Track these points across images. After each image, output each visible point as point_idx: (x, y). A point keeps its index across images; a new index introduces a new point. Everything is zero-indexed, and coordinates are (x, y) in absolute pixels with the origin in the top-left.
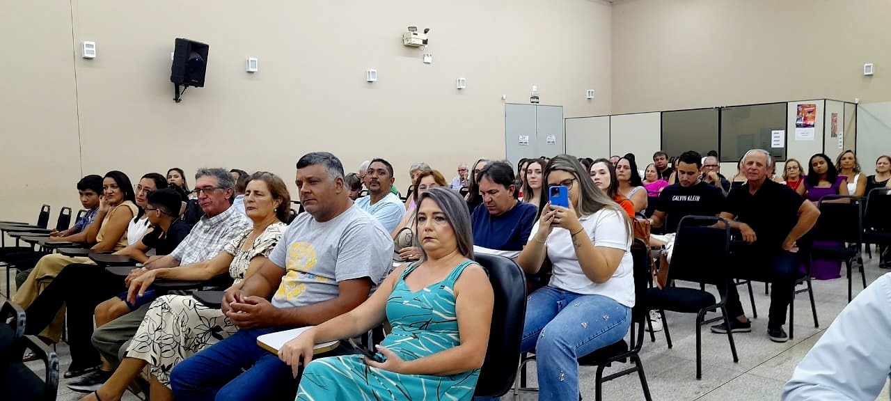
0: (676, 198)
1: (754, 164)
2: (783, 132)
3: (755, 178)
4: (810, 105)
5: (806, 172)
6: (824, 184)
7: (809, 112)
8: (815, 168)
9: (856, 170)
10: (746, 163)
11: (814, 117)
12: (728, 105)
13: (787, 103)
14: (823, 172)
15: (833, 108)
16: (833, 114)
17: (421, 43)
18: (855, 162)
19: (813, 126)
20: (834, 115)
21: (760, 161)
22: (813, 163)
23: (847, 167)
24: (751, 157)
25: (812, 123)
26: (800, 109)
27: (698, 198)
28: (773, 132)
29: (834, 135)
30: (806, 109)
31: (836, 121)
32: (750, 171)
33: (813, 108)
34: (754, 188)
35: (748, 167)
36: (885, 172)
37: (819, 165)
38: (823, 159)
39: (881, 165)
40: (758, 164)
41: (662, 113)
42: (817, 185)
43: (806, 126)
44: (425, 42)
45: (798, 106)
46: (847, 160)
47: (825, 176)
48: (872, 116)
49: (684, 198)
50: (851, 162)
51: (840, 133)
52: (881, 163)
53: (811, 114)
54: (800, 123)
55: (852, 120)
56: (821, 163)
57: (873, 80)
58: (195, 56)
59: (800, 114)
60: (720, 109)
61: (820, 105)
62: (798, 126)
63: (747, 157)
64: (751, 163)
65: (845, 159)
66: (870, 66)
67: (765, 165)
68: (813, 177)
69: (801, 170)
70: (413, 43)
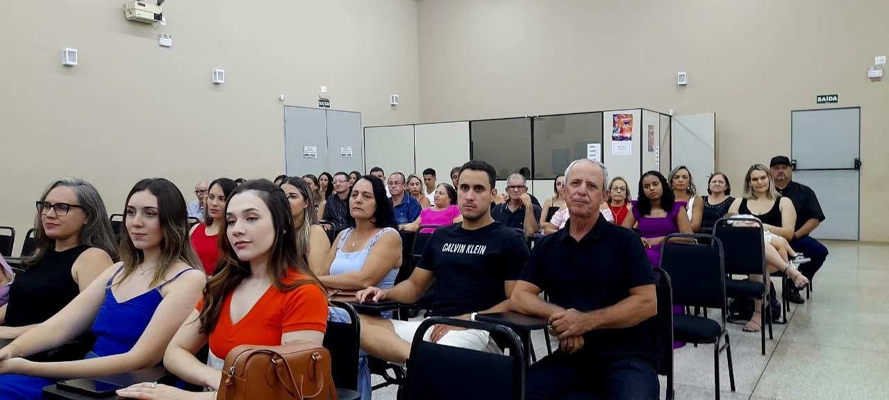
0: (448, 248)
1: (584, 185)
2: (599, 145)
3: (584, 210)
4: (626, 115)
5: (634, 196)
6: (658, 213)
7: (626, 123)
8: (646, 191)
9: (690, 193)
10: (569, 182)
11: (631, 129)
12: (541, 115)
13: (602, 112)
14: (657, 197)
15: (650, 119)
16: (649, 126)
17: (152, 18)
18: (690, 183)
19: (631, 139)
20: (651, 127)
21: (593, 180)
22: (644, 183)
23: (681, 188)
24: (579, 171)
25: (629, 136)
26: (616, 119)
27: (482, 250)
28: (589, 145)
29: (651, 149)
30: (622, 120)
31: (652, 134)
32: (576, 197)
33: (630, 119)
34: (579, 229)
35: (573, 190)
36: (720, 192)
37: (652, 187)
38: (656, 179)
39: (717, 184)
40: (591, 185)
41: (470, 122)
42: (649, 214)
43: (623, 139)
44: (158, 17)
45: (614, 116)
46: (681, 179)
47: (658, 203)
48: (687, 129)
49: (461, 248)
50: (685, 181)
51: (656, 147)
52: (715, 182)
53: (627, 125)
54: (617, 135)
55: (667, 132)
56: (655, 184)
57: (687, 90)
59: (617, 125)
60: (532, 119)
61: (636, 115)
62: (614, 139)
63: (572, 172)
64: (577, 182)
65: (678, 177)
66: (683, 75)
67: (600, 188)
68: (644, 204)
69: (628, 193)
70: (138, 16)
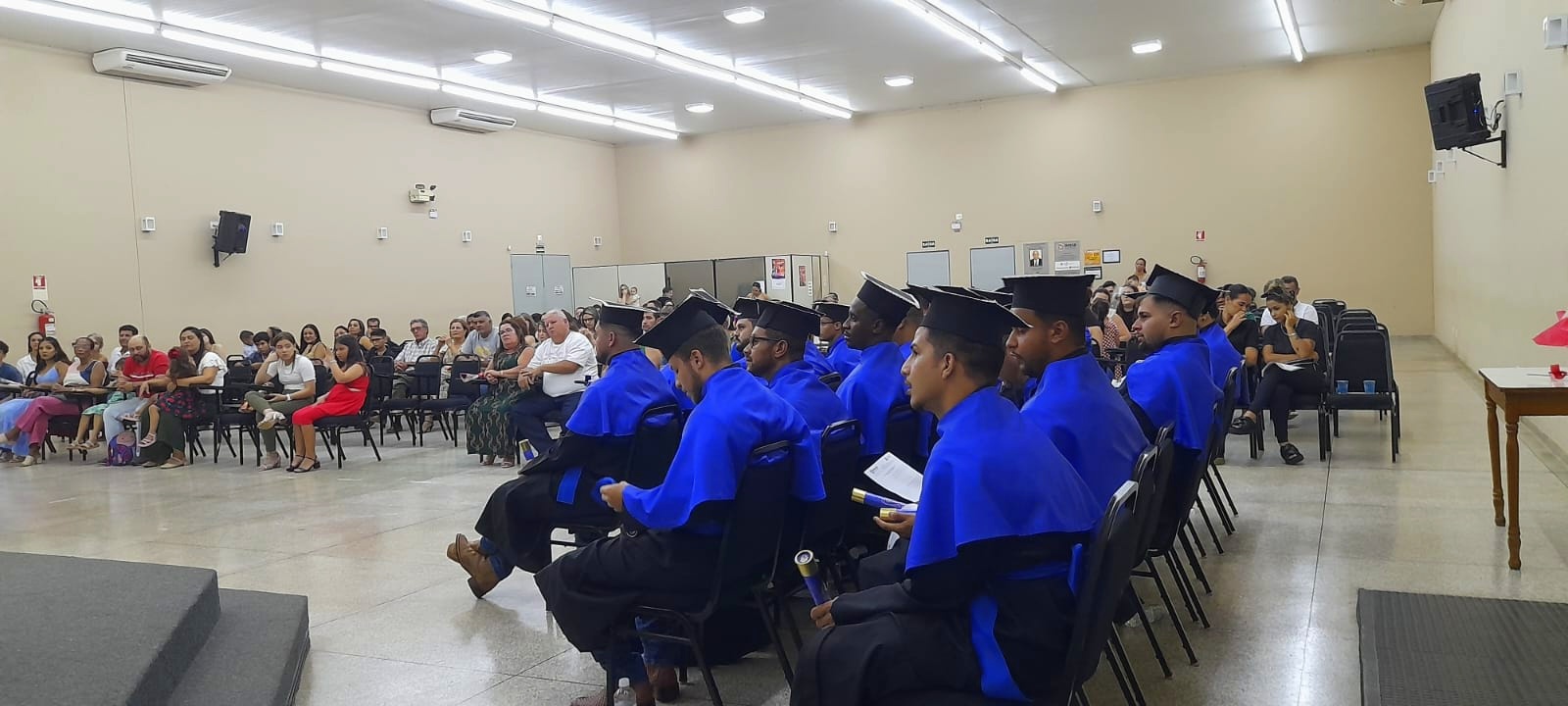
4: (780, 259)
11: (785, 270)
12: (721, 258)
13: (765, 257)
17: (428, 200)
20: (802, 267)
25: (783, 275)
26: (774, 263)
29: (802, 284)
30: (778, 264)
31: (804, 272)
33: (783, 262)
41: (665, 264)
44: (432, 198)
45: (773, 260)
51: (809, 283)
53: (782, 267)
54: (775, 274)
57: (837, 235)
58: (242, 226)
59: (774, 268)
60: (714, 261)
62: (773, 277)
66: (833, 224)
70: (419, 199)
